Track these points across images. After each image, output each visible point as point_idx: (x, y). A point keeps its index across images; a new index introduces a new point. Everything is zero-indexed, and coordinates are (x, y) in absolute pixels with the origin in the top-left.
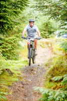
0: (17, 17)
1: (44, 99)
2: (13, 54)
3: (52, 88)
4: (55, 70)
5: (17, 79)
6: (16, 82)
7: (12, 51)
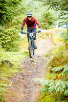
0: (16, 9)
1: (45, 90)
2: (13, 46)
3: (53, 78)
4: (56, 61)
5: (17, 71)
6: (16, 73)
7: (12, 43)
